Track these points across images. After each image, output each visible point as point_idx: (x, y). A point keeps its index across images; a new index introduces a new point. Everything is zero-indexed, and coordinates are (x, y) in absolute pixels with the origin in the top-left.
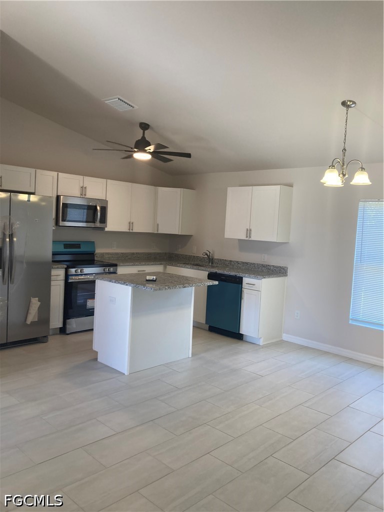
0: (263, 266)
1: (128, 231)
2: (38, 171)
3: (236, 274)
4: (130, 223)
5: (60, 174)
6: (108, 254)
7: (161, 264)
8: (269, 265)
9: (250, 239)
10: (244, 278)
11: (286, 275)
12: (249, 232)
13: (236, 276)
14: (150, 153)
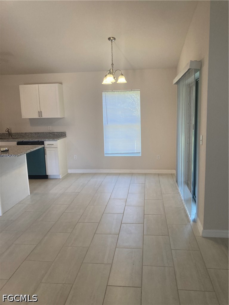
0: (50, 133)
9: (41, 118)
10: (44, 142)
11: (66, 137)
12: (40, 113)
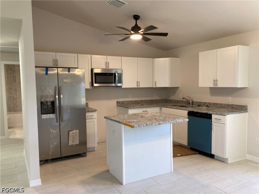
0: (228, 105)
1: (137, 87)
2: (79, 55)
3: (207, 112)
4: (137, 82)
5: (92, 55)
6: (126, 101)
7: (158, 106)
8: (233, 105)
9: (217, 87)
12: (215, 81)
13: (207, 113)
14: (141, 34)
